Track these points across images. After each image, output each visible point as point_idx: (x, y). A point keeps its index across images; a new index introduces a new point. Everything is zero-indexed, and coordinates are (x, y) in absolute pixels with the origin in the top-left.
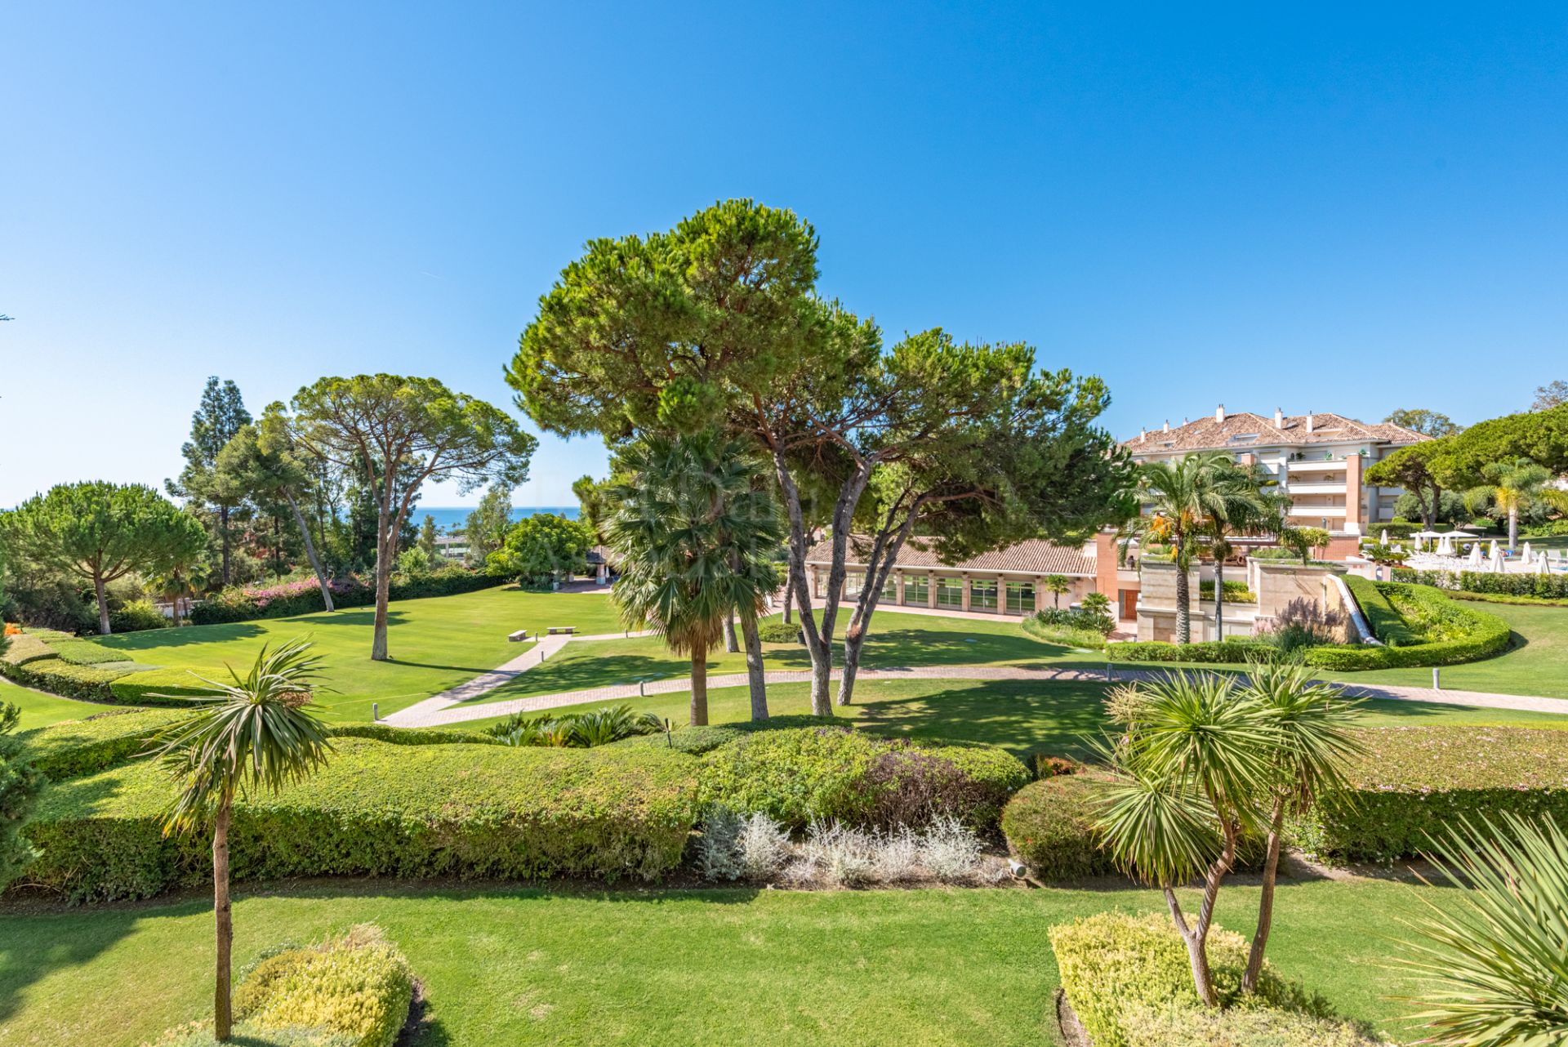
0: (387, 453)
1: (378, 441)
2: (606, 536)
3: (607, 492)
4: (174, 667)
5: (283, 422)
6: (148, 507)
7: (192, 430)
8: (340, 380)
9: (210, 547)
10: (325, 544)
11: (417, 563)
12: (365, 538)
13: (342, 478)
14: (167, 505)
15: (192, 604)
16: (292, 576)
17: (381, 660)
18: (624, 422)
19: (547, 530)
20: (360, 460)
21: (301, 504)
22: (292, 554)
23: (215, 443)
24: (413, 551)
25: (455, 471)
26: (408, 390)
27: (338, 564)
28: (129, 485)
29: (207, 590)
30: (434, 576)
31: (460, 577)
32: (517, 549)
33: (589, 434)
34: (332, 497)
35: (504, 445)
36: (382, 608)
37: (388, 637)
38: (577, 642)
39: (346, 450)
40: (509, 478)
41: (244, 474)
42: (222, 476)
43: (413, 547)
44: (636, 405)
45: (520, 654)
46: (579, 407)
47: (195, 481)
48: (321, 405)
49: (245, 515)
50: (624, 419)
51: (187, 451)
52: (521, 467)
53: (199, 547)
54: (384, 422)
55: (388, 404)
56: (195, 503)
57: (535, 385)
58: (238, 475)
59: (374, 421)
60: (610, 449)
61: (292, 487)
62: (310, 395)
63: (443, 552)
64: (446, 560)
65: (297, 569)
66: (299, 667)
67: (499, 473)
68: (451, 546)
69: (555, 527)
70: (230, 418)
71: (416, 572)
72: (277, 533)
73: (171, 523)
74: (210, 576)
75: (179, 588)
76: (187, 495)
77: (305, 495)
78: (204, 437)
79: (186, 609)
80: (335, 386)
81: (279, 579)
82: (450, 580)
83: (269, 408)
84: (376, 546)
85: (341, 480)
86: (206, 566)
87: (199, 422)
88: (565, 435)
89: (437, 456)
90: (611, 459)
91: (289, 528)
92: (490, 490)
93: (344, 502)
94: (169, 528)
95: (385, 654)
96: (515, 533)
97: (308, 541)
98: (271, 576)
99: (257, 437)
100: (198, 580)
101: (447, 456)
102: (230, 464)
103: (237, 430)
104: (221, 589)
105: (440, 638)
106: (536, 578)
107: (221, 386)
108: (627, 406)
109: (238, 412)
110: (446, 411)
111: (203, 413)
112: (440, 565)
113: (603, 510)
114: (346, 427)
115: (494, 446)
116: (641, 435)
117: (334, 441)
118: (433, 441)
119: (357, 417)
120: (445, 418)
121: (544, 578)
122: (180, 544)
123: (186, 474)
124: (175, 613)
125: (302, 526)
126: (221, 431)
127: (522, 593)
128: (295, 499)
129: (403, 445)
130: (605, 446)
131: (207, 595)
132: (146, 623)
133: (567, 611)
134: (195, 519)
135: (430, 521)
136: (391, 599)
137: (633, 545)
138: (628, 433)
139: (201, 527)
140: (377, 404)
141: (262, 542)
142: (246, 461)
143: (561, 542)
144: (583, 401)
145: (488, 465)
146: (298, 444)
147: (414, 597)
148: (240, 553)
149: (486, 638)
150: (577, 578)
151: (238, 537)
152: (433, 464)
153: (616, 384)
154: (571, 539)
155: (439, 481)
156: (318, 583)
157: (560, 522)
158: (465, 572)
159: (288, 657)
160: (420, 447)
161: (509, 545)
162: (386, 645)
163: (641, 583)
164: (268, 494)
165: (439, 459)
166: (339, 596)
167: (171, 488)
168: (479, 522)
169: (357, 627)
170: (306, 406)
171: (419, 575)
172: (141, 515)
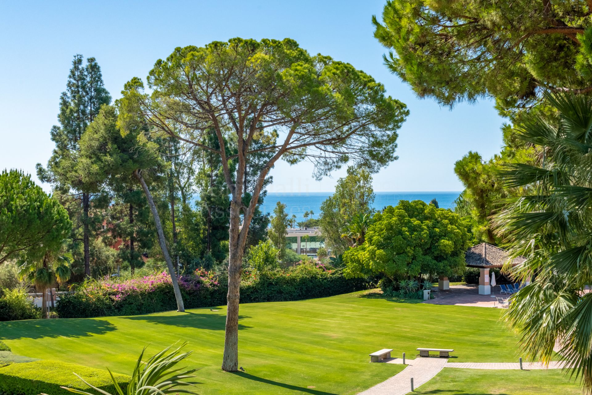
0: (239, 131)
1: (232, 118)
2: (500, 232)
3: (502, 174)
4: (44, 361)
5: (140, 99)
6: (23, 193)
7: (59, 112)
8: (193, 49)
9: (73, 236)
10: (175, 235)
11: (268, 260)
12: (215, 228)
13: (193, 160)
14: (39, 189)
15: (59, 295)
16: (145, 269)
17: (232, 372)
18: (524, 79)
19: (416, 222)
20: (210, 139)
21: (153, 189)
22: (145, 245)
23: (78, 125)
24: (263, 245)
25: (311, 150)
26: (263, 55)
27: (187, 259)
28: (8, 172)
29: (69, 282)
30: (287, 276)
31: (314, 278)
32: (380, 246)
33: (479, 98)
34: (183, 181)
35: (368, 115)
36: (233, 311)
37: (239, 345)
38: (455, 370)
39: (197, 128)
40: (373, 157)
41: (104, 158)
42: (84, 160)
43: (264, 240)
44: (541, 54)
45: (384, 379)
46: (464, 63)
47: (61, 165)
48: (176, 80)
49: (103, 202)
50: (524, 75)
51: (56, 135)
52: (387, 143)
53: (65, 236)
54: (237, 95)
55: (241, 73)
56: (61, 189)
57: (412, 38)
58: (99, 159)
59: (227, 93)
60: (504, 115)
61: (146, 171)
62: (166, 69)
63: (294, 246)
64: (298, 256)
65: (149, 261)
66: (174, 380)
67: (361, 150)
68: (303, 240)
69: (426, 218)
70: (91, 98)
71: (267, 269)
72: (132, 221)
73: (41, 210)
74: (73, 266)
75: (47, 278)
76: (55, 180)
77: (158, 179)
78: (68, 119)
79: (52, 300)
80: (189, 57)
81: (133, 273)
82: (303, 281)
83: (128, 86)
84: (226, 238)
85: (191, 163)
86: (69, 255)
87: (65, 104)
88: (448, 101)
89: (292, 132)
90: (506, 129)
91: (142, 217)
92: (348, 171)
93: (194, 187)
94: (40, 216)
95: (236, 364)
96: (378, 225)
97: (160, 231)
98: (125, 268)
99: (115, 117)
100: (63, 270)
101: (303, 131)
102: (91, 147)
103: (97, 110)
104: (82, 280)
105: (292, 350)
106: (403, 284)
107: (85, 64)
108: (528, 56)
109: (99, 91)
110: (302, 77)
111: (69, 94)
112: (291, 262)
113: (495, 198)
114: (199, 103)
115: (356, 118)
116: (546, 94)
117: (186, 118)
118: (288, 114)
119: (210, 90)
120: (300, 87)
121: (412, 283)
122: (48, 232)
123: (54, 158)
124: (44, 303)
125: (154, 213)
126: (84, 112)
127: (383, 301)
128: (149, 184)
129: (255, 120)
130: (497, 112)
131: (70, 287)
132: (19, 312)
133: (441, 327)
134: (61, 206)
135: (281, 209)
136: (242, 301)
137: (536, 247)
138: (530, 94)
139: (66, 214)
140: (231, 73)
141: (117, 232)
142: (105, 144)
143: (434, 238)
144: (472, 54)
145: (348, 141)
146: (153, 123)
147: (264, 300)
148: (99, 242)
149: (345, 354)
150: (453, 286)
151: (97, 225)
152: (287, 142)
153: (515, 29)
154: (445, 234)
155: (293, 162)
156: (169, 279)
157: (432, 212)
158: (320, 271)
159: (164, 368)
160: (274, 122)
161: (370, 240)
162: (236, 355)
163: (548, 299)
164: (124, 179)
165: (295, 136)
166: (189, 294)
167: (41, 172)
168: (335, 210)
169: (207, 331)
170: (162, 81)
171: (269, 273)
172: (19, 202)
